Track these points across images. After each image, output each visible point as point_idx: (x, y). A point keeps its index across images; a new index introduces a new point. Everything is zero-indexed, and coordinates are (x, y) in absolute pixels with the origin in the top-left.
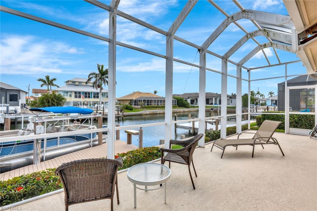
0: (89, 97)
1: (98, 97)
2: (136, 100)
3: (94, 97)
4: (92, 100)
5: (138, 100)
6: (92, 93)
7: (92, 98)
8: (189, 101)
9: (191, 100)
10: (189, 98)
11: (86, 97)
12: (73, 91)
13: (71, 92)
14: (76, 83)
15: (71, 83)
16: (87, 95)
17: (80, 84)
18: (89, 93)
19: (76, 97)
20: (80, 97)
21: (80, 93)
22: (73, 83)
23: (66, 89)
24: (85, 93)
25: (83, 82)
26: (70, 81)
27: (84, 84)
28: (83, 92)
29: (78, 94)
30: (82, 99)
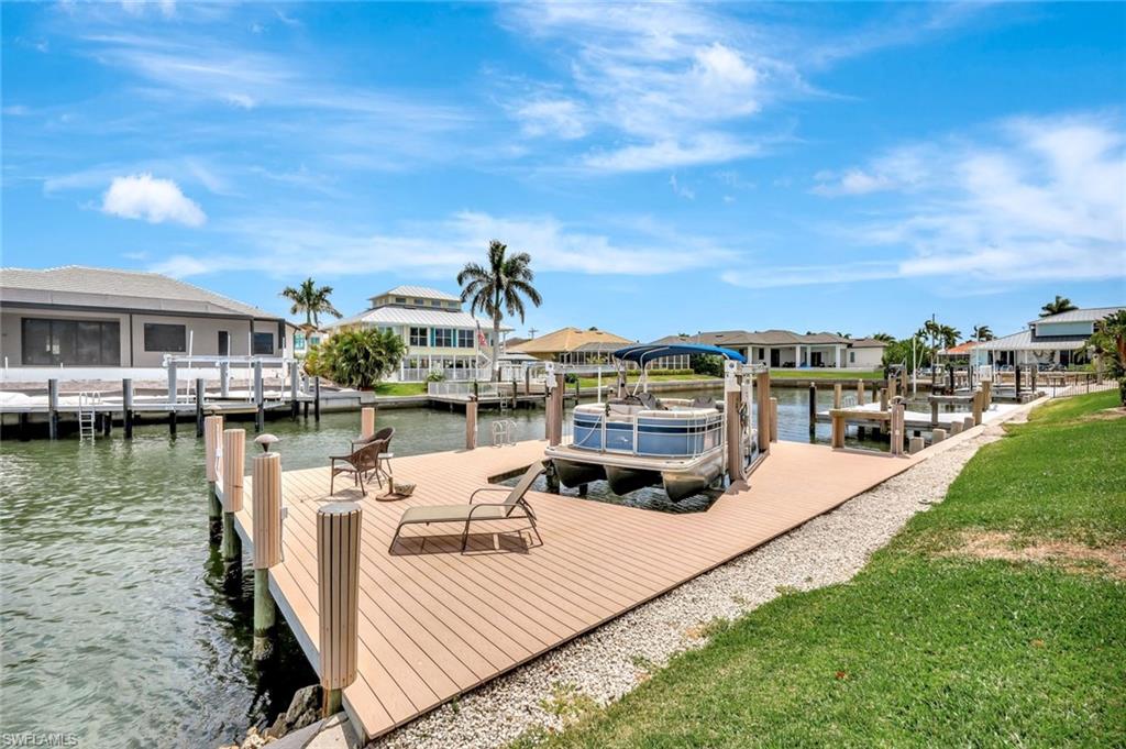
0: (448, 344)
1: (471, 344)
3: (462, 344)
4: (455, 352)
5: (581, 353)
6: (454, 330)
7: (455, 346)
11: (439, 343)
12: (407, 325)
13: (401, 327)
14: (408, 302)
15: (394, 302)
16: (443, 337)
17: (419, 303)
18: (448, 332)
19: (413, 342)
20: (423, 343)
21: (423, 332)
22: (400, 301)
23: (388, 321)
24: (438, 332)
25: (427, 299)
26: (393, 295)
27: (430, 305)
28: (432, 329)
29: (418, 335)
30: (430, 351)
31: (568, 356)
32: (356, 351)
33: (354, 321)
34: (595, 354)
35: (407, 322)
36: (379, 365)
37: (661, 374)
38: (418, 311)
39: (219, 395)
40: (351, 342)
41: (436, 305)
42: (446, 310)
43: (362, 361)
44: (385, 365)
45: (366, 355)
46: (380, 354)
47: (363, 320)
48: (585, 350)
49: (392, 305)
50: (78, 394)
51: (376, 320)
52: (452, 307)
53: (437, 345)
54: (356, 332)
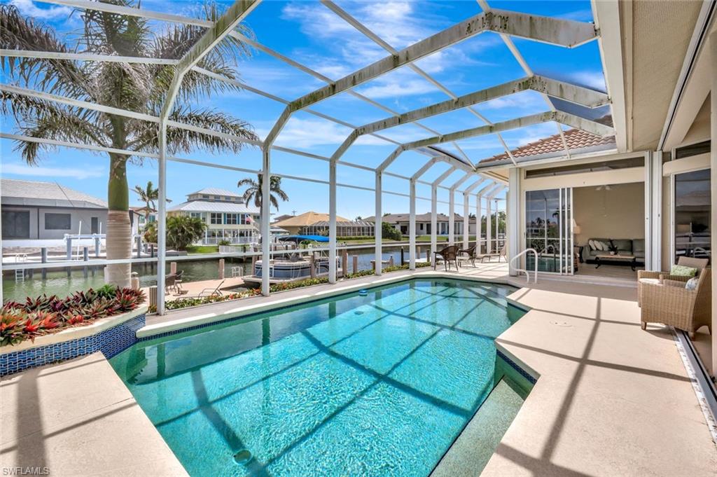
0: (234, 222)
1: (248, 222)
2: (311, 227)
3: (243, 222)
4: (239, 227)
5: (315, 227)
6: (239, 215)
7: (239, 223)
8: (398, 228)
9: (402, 227)
10: (398, 223)
11: (229, 222)
12: (209, 212)
13: (205, 213)
14: (210, 198)
15: (202, 198)
16: (231, 218)
17: (217, 199)
18: (235, 216)
19: (213, 222)
20: (219, 222)
21: (219, 215)
22: (206, 198)
23: (198, 209)
24: (229, 215)
25: (222, 196)
26: (201, 194)
27: (224, 199)
28: (225, 214)
29: (216, 218)
30: (223, 227)
31: (308, 229)
32: (177, 228)
33: (177, 209)
34: (323, 227)
35: (209, 210)
36: (190, 236)
37: (361, 239)
38: (217, 203)
39: (94, 255)
40: (174, 223)
41: (228, 200)
42: (234, 202)
43: (180, 234)
44: (194, 236)
45: (183, 231)
46: (191, 230)
47: (182, 209)
48: (318, 225)
49: (200, 200)
50: (15, 256)
51: (189, 209)
52: (237, 201)
53: (228, 223)
54: (178, 216)
